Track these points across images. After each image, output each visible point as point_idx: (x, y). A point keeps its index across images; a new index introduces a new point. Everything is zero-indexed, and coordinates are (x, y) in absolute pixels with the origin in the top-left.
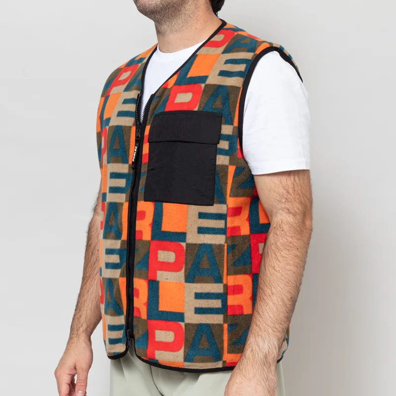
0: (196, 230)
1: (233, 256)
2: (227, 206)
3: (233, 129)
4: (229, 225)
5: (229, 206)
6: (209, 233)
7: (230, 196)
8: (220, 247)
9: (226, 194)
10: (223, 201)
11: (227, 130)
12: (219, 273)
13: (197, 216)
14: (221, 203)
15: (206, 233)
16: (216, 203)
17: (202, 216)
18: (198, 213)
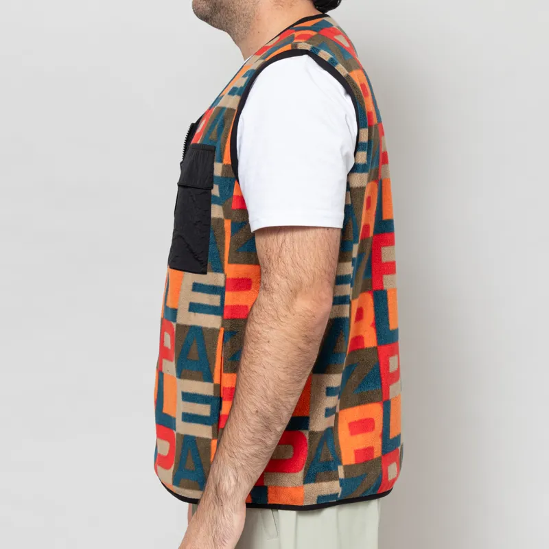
0: (188, 307)
1: (232, 347)
2: (226, 275)
3: (223, 168)
4: (227, 303)
5: (228, 277)
6: (201, 312)
7: (229, 262)
8: (214, 332)
9: (224, 260)
10: (220, 269)
11: (218, 169)
12: (209, 368)
13: (191, 287)
14: (216, 271)
15: (198, 312)
16: (211, 271)
17: (197, 287)
18: (192, 284)
